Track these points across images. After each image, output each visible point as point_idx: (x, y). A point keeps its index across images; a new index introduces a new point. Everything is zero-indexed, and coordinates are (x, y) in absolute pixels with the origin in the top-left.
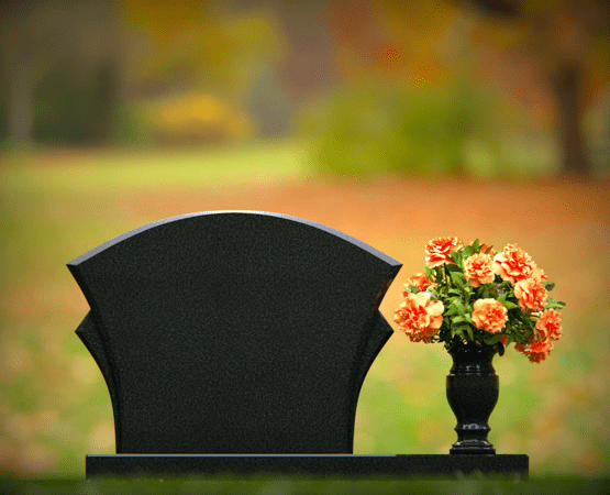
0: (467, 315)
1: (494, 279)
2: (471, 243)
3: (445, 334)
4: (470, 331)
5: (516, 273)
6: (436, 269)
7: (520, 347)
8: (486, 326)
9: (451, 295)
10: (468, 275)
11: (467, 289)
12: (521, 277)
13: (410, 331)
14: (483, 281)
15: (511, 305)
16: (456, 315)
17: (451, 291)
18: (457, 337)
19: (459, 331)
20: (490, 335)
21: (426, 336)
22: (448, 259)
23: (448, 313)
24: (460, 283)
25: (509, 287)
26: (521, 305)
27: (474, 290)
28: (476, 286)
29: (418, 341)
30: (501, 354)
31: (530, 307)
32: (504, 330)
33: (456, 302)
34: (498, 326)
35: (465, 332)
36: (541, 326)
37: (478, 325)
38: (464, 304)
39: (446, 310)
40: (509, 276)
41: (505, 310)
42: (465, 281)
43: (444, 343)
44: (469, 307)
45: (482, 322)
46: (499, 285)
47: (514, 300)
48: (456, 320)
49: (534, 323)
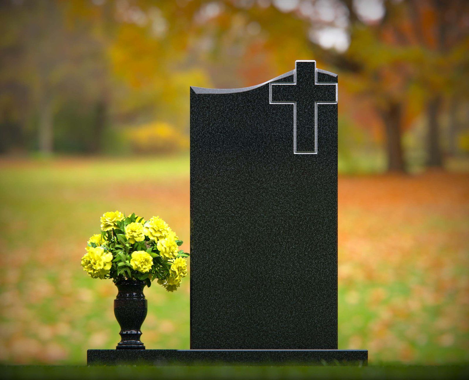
0: (127, 262)
1: (144, 238)
2: (130, 216)
3: (113, 273)
4: (129, 272)
5: (158, 235)
6: (107, 232)
7: (161, 282)
8: (139, 268)
9: (117, 249)
10: (128, 236)
11: (127, 245)
12: (161, 237)
13: (92, 271)
14: (137, 239)
15: (155, 255)
16: (120, 261)
17: (117, 246)
18: (121, 275)
19: (122, 272)
20: (142, 274)
21: (101, 275)
22: (115, 225)
23: (115, 260)
24: (123, 241)
25: (153, 244)
26: (161, 255)
27: (132, 245)
28: (133, 243)
29: (96, 277)
30: (149, 286)
31: (167, 256)
32: (150, 271)
33: (120, 253)
34: (147, 268)
35: (126, 272)
36: (174, 268)
37: (134, 268)
38: (125, 254)
39: (114, 258)
40: (154, 236)
41: (151, 259)
42: (126, 240)
43: (112, 279)
44: (128, 256)
45: (136, 265)
46: (147, 242)
47: (157, 252)
48: (120, 264)
49: (170, 266)
